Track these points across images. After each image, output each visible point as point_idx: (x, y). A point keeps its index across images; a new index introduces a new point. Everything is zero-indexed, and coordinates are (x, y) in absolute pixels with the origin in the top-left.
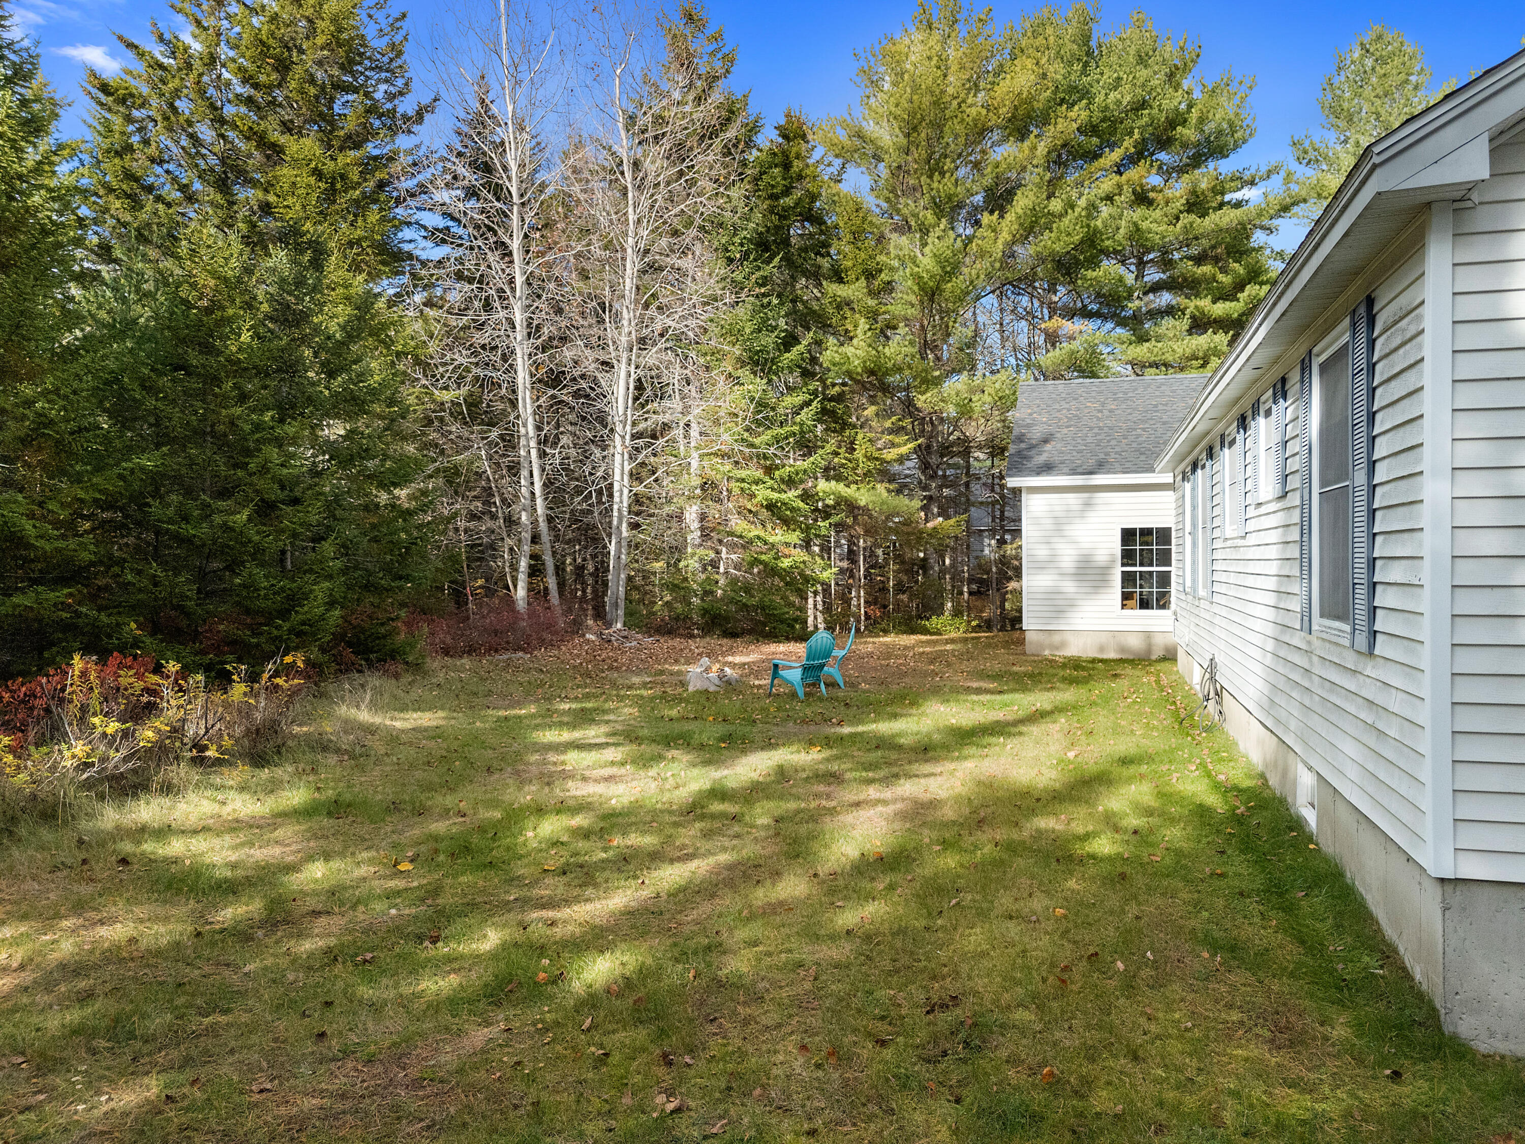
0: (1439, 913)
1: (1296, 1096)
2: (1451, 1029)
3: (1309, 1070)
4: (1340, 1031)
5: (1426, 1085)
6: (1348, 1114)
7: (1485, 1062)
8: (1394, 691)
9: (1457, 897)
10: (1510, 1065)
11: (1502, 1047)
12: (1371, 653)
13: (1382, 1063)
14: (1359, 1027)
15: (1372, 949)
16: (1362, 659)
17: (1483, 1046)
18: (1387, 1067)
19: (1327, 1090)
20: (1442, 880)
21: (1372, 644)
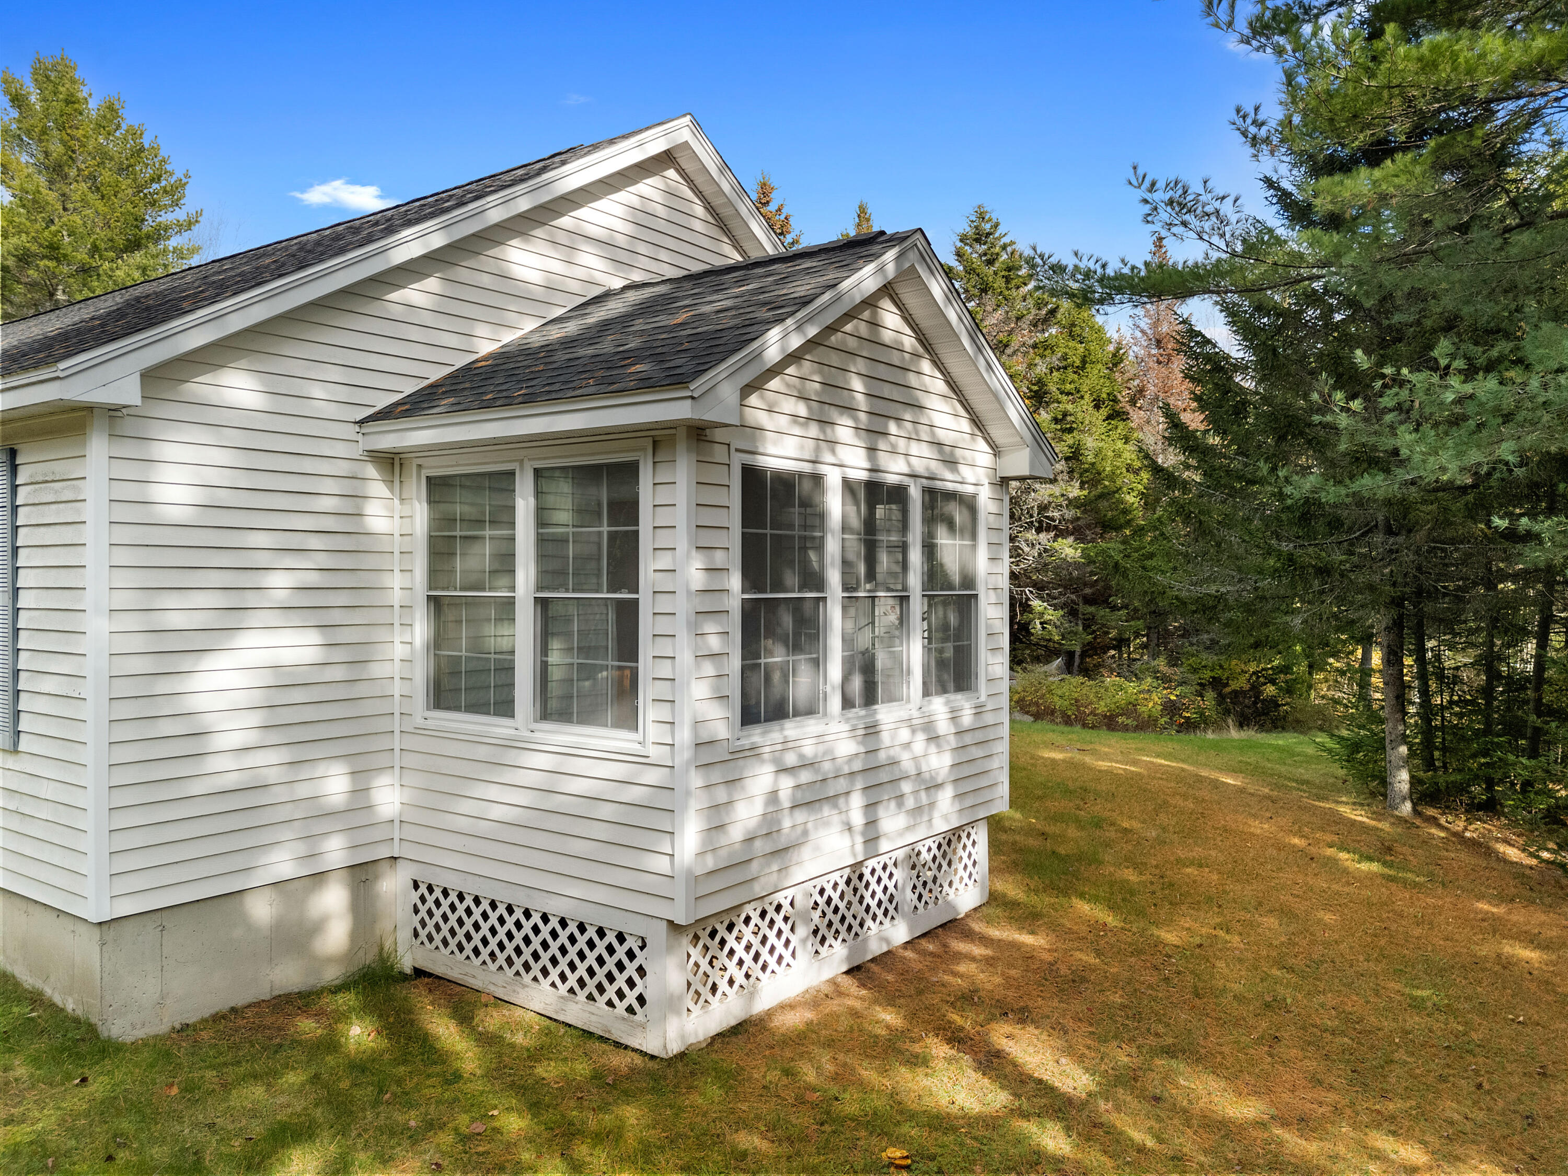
0: (98, 948)
1: (16, 1129)
2: (106, 1034)
3: (14, 1107)
4: (21, 1071)
5: (106, 1079)
6: (62, 1122)
7: (136, 1047)
8: (45, 781)
9: (111, 933)
10: (151, 1042)
11: (140, 1033)
12: (15, 750)
13: (68, 1077)
14: (35, 1061)
15: (19, 1000)
16: (8, 756)
17: (129, 1039)
18: (74, 1079)
19: (37, 1114)
20: (100, 923)
21: (16, 743)
